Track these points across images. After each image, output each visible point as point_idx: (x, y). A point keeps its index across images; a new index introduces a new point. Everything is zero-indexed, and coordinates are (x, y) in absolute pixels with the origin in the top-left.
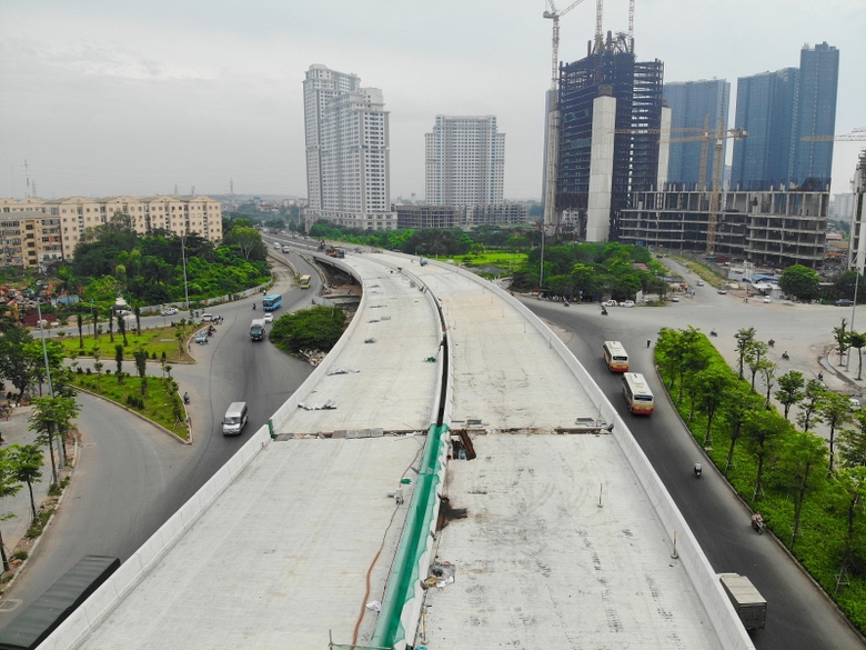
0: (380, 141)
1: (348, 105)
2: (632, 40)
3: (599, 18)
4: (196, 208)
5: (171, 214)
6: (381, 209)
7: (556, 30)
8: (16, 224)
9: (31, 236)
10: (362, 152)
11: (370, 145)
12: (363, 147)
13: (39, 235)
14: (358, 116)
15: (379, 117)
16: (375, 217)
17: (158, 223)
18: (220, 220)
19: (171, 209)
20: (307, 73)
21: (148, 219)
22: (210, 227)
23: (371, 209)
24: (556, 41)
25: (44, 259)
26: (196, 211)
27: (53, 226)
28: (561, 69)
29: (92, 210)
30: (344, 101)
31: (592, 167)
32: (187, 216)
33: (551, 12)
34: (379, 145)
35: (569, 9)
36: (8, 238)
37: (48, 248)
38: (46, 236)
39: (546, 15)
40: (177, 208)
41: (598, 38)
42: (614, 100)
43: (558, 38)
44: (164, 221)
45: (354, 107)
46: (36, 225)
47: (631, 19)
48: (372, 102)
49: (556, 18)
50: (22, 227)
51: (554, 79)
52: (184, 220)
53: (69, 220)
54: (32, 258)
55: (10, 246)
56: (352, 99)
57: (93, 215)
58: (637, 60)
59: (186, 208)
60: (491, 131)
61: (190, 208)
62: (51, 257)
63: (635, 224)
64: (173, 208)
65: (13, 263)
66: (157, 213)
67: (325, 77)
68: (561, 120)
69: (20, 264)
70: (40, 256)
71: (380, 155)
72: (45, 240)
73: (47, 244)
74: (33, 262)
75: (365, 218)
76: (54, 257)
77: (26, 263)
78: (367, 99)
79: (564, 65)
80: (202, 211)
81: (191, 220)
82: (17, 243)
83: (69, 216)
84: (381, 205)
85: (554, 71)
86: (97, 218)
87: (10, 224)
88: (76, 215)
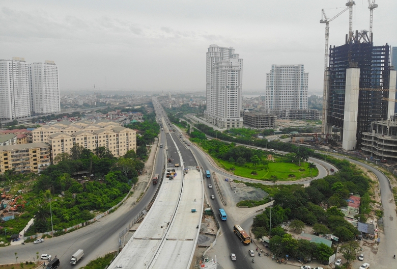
0: (235, 84)
1: (221, 67)
2: (372, 34)
3: (351, 23)
4: (123, 135)
5: (109, 139)
6: (235, 116)
7: (327, 29)
8: (27, 151)
9: (35, 156)
10: (226, 90)
11: (230, 86)
12: (227, 87)
13: (38, 155)
14: (225, 72)
15: (236, 72)
16: (231, 120)
17: (102, 144)
18: (135, 139)
19: (109, 136)
20: (209, 49)
21: (97, 142)
22: (130, 144)
23: (229, 116)
24: (327, 35)
25: (41, 166)
26: (123, 136)
27: (46, 151)
28: (331, 49)
29: (68, 140)
30: (219, 65)
31: (346, 106)
32: (117, 139)
33: (324, 20)
34: (235, 86)
35: (335, 18)
36: (23, 157)
37: (43, 161)
38: (42, 155)
39: (322, 22)
40: (112, 136)
41: (351, 34)
42: (359, 69)
43: (328, 34)
44: (105, 142)
45: (224, 68)
46: (37, 151)
47: (371, 22)
48: (233, 65)
49: (327, 23)
50: (30, 152)
51: (326, 55)
52: (116, 141)
53: (57, 146)
54: (35, 166)
55: (24, 161)
56: (223, 64)
57: (69, 143)
58: (374, 45)
59: (118, 135)
60: (301, 72)
61: (119, 135)
62: (44, 165)
63: (370, 143)
64: (111, 136)
65: (26, 169)
66: (102, 139)
67: (216, 51)
68: (330, 76)
69: (29, 169)
70: (39, 165)
71: (235, 90)
72: (41, 157)
73: (43, 159)
74: (35, 168)
75: (226, 121)
76: (46, 165)
77: (32, 168)
78: (230, 64)
79: (333, 47)
80: (126, 136)
81: (120, 141)
82: (28, 159)
83: (56, 144)
84: (235, 114)
85: (326, 50)
86: (71, 144)
87: (24, 151)
88: (60, 143)
